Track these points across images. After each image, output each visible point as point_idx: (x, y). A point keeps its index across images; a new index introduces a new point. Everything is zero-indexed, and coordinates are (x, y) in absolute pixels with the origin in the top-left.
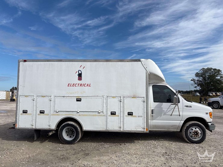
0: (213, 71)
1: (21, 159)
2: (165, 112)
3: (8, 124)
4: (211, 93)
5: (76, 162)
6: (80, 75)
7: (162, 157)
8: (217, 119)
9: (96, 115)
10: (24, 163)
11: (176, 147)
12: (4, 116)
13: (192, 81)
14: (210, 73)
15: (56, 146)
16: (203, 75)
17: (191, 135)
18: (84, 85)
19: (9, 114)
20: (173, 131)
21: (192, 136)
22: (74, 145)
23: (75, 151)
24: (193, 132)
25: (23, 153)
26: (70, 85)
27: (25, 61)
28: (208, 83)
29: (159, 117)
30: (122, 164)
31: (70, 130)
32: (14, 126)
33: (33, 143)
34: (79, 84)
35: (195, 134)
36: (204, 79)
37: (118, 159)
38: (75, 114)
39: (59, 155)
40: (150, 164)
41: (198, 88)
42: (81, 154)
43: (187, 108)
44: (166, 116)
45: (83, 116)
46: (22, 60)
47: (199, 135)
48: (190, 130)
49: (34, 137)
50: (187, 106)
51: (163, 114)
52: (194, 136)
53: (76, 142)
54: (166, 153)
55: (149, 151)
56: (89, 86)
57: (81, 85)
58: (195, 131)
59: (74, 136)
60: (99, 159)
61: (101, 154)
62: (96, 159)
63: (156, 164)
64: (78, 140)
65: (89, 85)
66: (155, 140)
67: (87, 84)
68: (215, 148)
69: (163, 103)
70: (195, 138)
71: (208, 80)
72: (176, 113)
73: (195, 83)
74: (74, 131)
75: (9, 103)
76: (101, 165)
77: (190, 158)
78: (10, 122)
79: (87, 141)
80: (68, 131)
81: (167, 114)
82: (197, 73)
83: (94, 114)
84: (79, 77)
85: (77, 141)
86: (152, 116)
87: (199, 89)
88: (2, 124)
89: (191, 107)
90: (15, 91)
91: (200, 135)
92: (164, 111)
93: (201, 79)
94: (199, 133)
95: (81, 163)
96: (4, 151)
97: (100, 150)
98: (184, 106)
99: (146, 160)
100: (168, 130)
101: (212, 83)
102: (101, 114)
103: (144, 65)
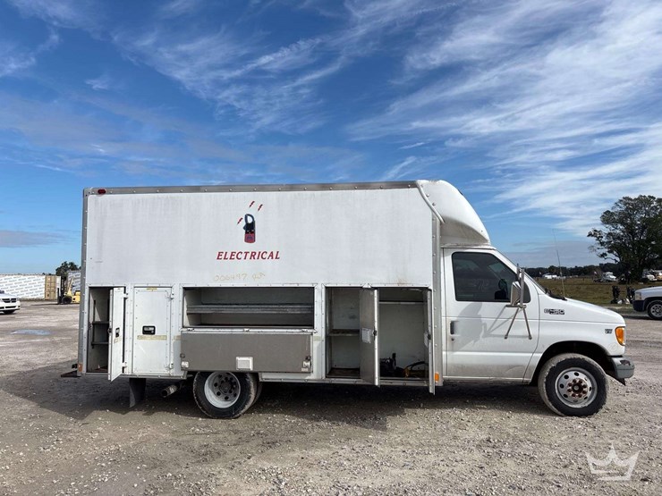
0: (656, 207)
1: (97, 455)
2: (488, 327)
3: (54, 367)
4: (653, 274)
5: (240, 463)
6: (250, 229)
7: (476, 452)
8: (654, 351)
10: (103, 464)
11: (518, 426)
12: (45, 344)
13: (590, 237)
14: (647, 213)
15: (187, 422)
16: (626, 218)
17: (564, 391)
18: (261, 255)
19: (56, 339)
20: (513, 382)
21: (566, 396)
22: (237, 420)
23: (239, 435)
24: (570, 385)
25: (100, 440)
26: (224, 255)
27: (102, 192)
28: (640, 242)
29: (472, 342)
30: (364, 467)
31: (226, 379)
32: (75, 369)
33: (126, 415)
34: (246, 253)
35: (574, 391)
36: (630, 230)
37: (355, 455)
39: (196, 447)
40: (441, 468)
41: (612, 259)
42: (253, 443)
43: (552, 315)
44: (492, 338)
46: (93, 190)
47: (585, 393)
48: (560, 379)
49: (128, 398)
50: (551, 312)
51: (482, 333)
52: (573, 395)
53: (242, 411)
54: (489, 440)
55: (443, 435)
56: (276, 258)
57: (253, 255)
58: (574, 381)
59: (235, 395)
60: (302, 456)
61: (308, 444)
62: (295, 455)
63: (455, 469)
64: (247, 407)
65: (274, 256)
66: (463, 408)
67: (269, 254)
68: (632, 427)
69: (483, 303)
70: (576, 402)
71: (642, 234)
72: (519, 330)
73: (602, 244)
74: (235, 383)
75: (55, 308)
76: (307, 469)
77: (553, 453)
78: (62, 361)
79: (273, 410)
80: (219, 384)
81: (493, 333)
82: (608, 211)
85: (244, 410)
86: (453, 340)
87: (614, 262)
88: (40, 367)
90: (71, 275)
91: (589, 393)
92: (485, 325)
93: (619, 229)
94: (585, 386)
95: (255, 465)
96: (49, 434)
97: (308, 432)
98: (542, 311)
99: (432, 458)
100: (498, 378)
101: (653, 243)
103: (426, 198)
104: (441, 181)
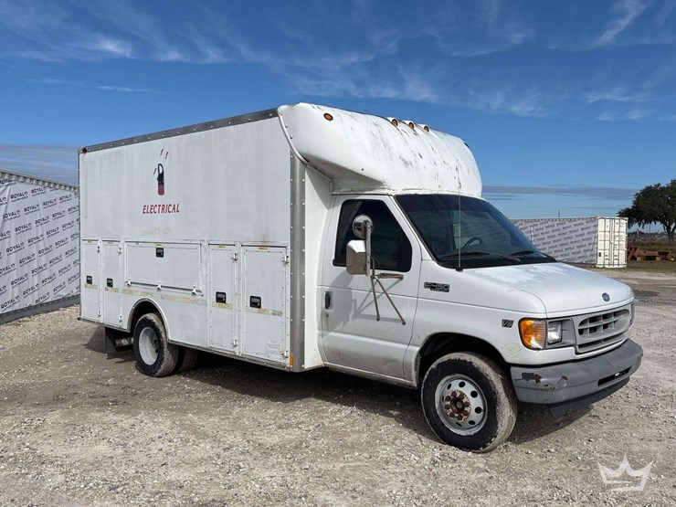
2: (359, 305)
6: (161, 180)
9: (187, 300)
18: (168, 208)
26: (146, 208)
27: (85, 151)
34: (159, 206)
35: (456, 408)
43: (433, 292)
44: (362, 320)
45: (168, 299)
50: (432, 286)
51: (352, 313)
52: (452, 415)
53: (159, 371)
56: (177, 211)
57: (163, 209)
64: (162, 367)
65: (176, 209)
67: (173, 206)
70: (460, 426)
81: (364, 312)
84: (159, 184)
86: (327, 316)
89: (445, 288)
92: (355, 301)
98: (422, 285)
102: (198, 296)
103: (285, 129)
104: (301, 104)
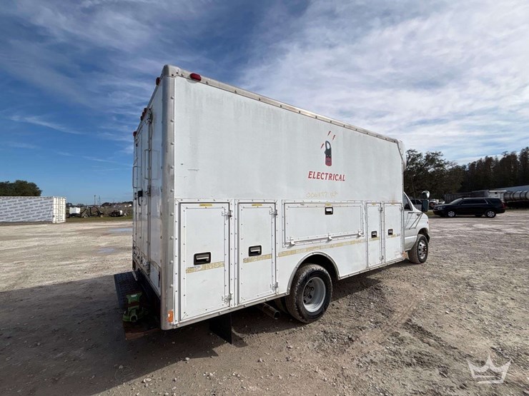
6: (328, 154)
9: (352, 243)
18: (335, 177)
21: (420, 254)
24: (423, 249)
26: (313, 174)
27: (195, 78)
34: (327, 174)
38: (325, 244)
45: (337, 246)
57: (330, 177)
58: (424, 246)
65: (342, 179)
67: (339, 176)
70: (423, 256)
83: (348, 239)
84: (327, 157)
102: (361, 237)
